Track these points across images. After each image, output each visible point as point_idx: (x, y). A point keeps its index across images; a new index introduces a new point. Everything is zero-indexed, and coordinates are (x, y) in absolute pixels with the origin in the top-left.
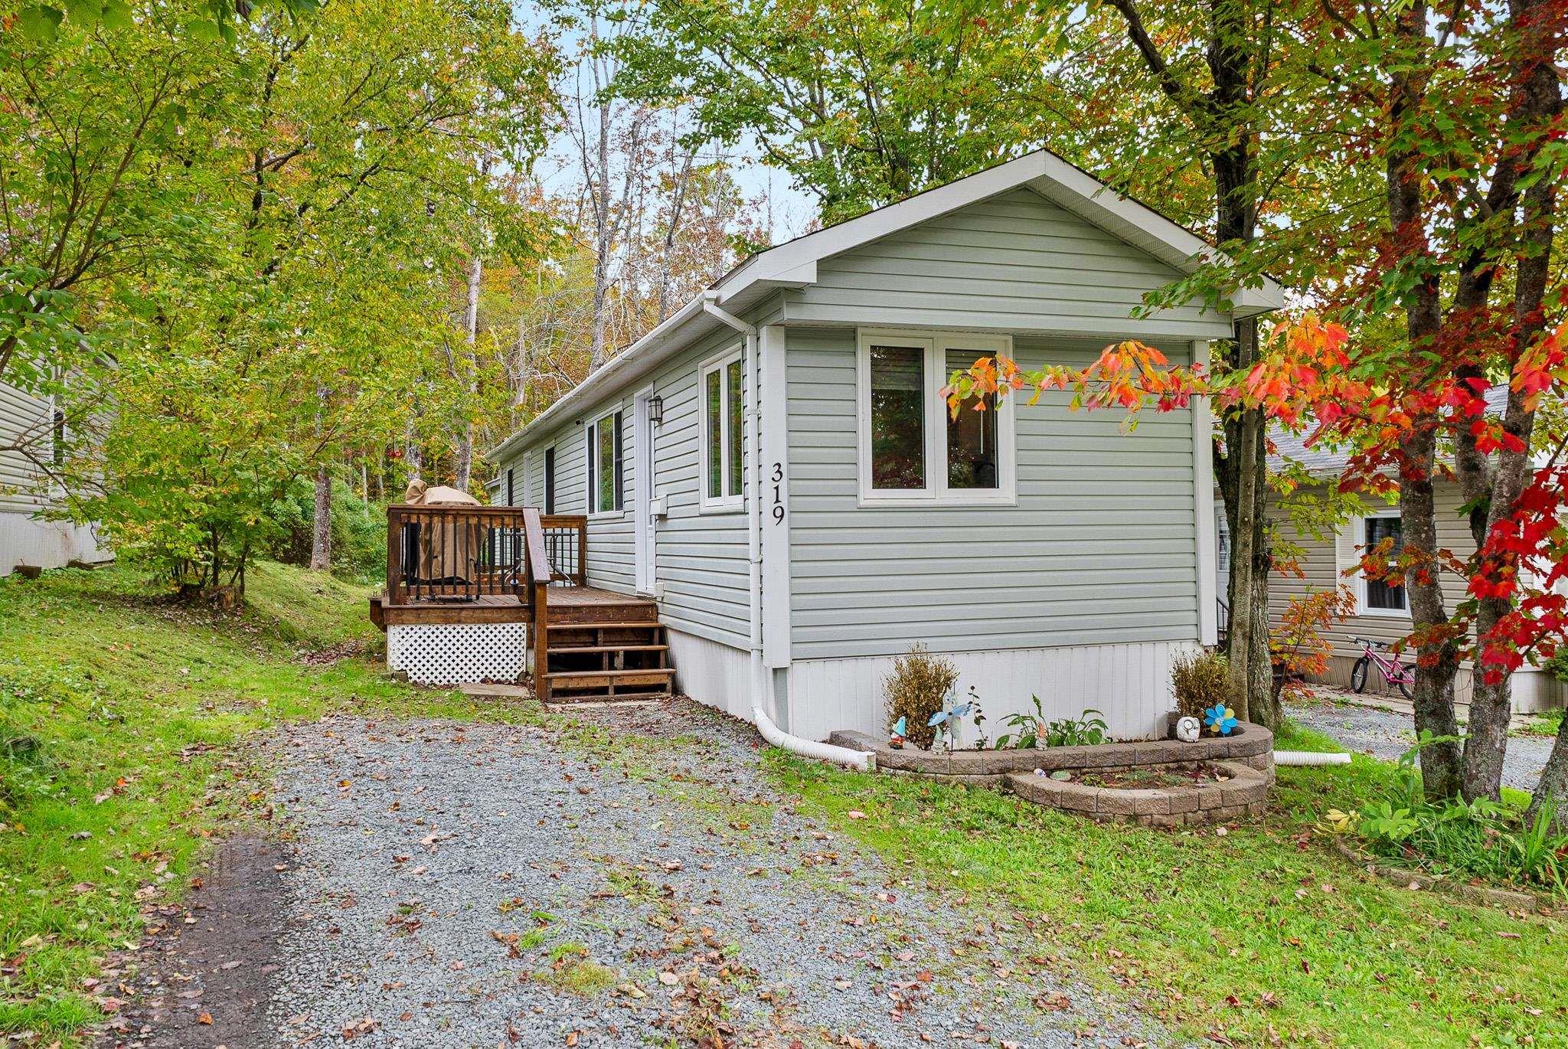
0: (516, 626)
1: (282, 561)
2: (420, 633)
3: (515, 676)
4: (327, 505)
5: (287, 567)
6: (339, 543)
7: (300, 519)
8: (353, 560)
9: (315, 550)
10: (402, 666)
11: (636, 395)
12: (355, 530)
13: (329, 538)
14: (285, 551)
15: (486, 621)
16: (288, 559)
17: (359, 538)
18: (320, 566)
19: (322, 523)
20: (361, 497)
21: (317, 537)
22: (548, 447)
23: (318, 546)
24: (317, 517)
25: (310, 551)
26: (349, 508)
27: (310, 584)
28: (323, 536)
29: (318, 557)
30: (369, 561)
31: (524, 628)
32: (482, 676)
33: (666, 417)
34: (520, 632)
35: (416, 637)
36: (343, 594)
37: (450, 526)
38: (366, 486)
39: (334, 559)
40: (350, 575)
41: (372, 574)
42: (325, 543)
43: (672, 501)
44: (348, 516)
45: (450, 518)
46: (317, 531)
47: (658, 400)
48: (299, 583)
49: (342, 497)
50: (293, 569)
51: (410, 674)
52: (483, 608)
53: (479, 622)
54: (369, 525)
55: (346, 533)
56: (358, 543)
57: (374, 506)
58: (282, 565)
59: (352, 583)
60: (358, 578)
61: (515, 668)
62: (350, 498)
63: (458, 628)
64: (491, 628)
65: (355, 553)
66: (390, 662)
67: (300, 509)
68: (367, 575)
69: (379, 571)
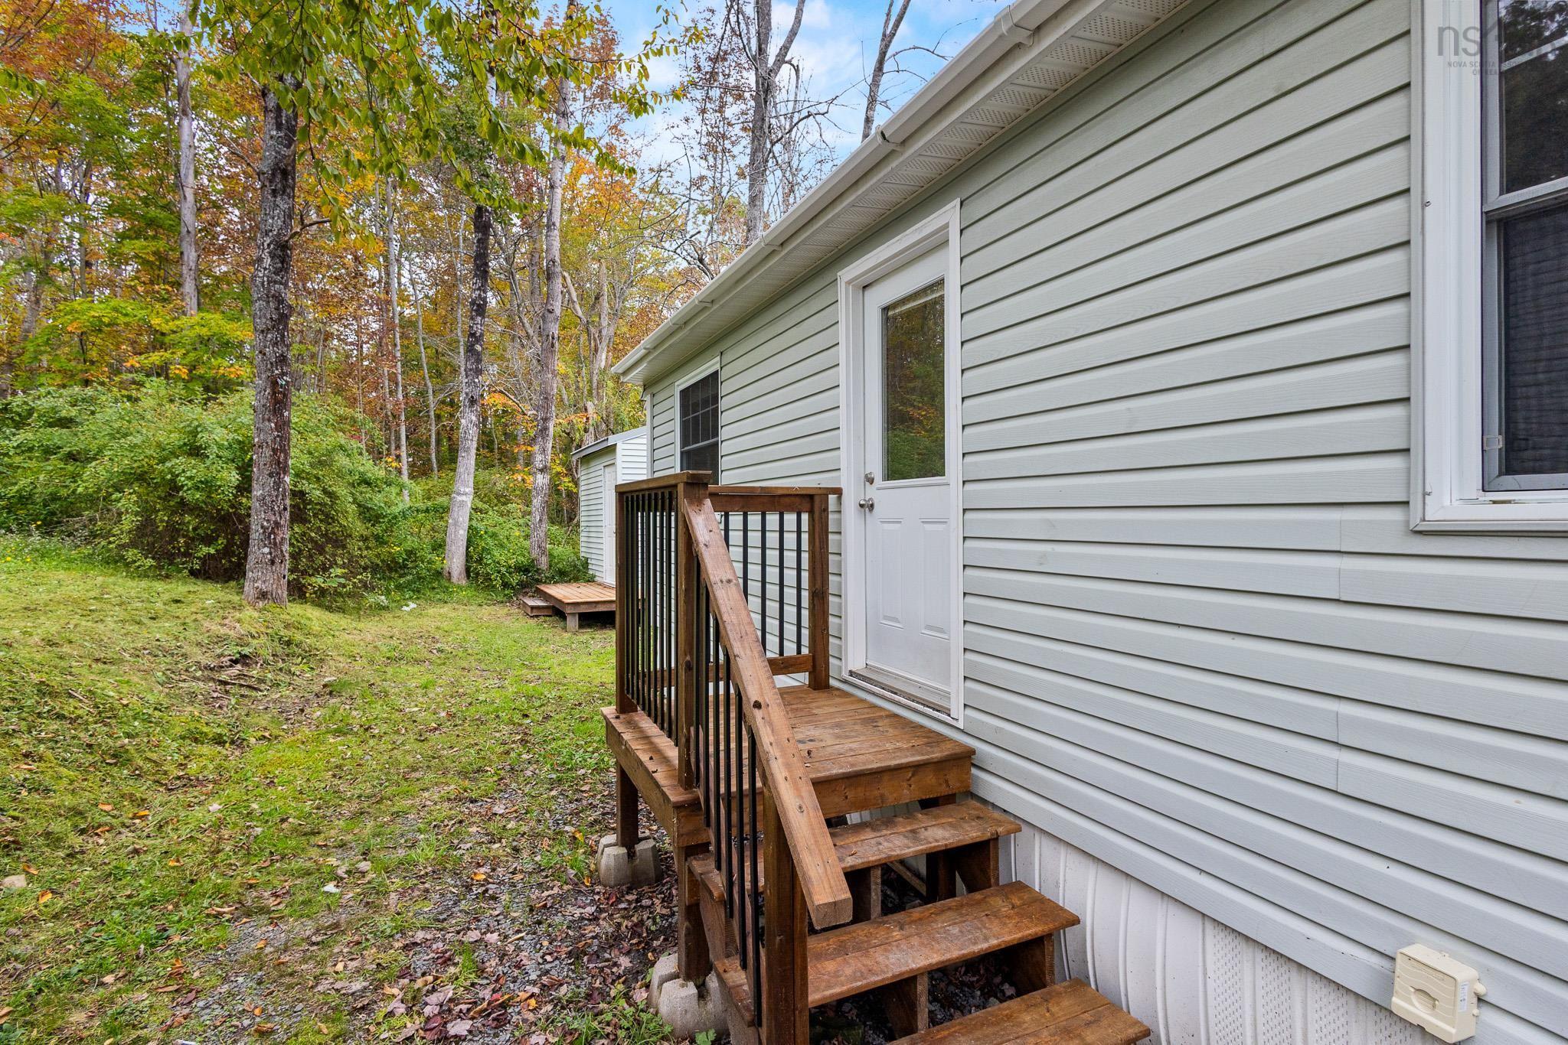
4: (279, 468)
9: (253, 556)
12: (372, 516)
17: (379, 530)
18: (263, 595)
19: (267, 507)
21: (256, 534)
23: (258, 551)
24: (257, 492)
25: (245, 557)
27: (221, 640)
28: (270, 533)
29: (259, 576)
30: (393, 568)
40: (353, 596)
42: (275, 545)
56: (377, 537)
59: (358, 610)
60: (371, 599)
68: (388, 592)
69: (410, 583)
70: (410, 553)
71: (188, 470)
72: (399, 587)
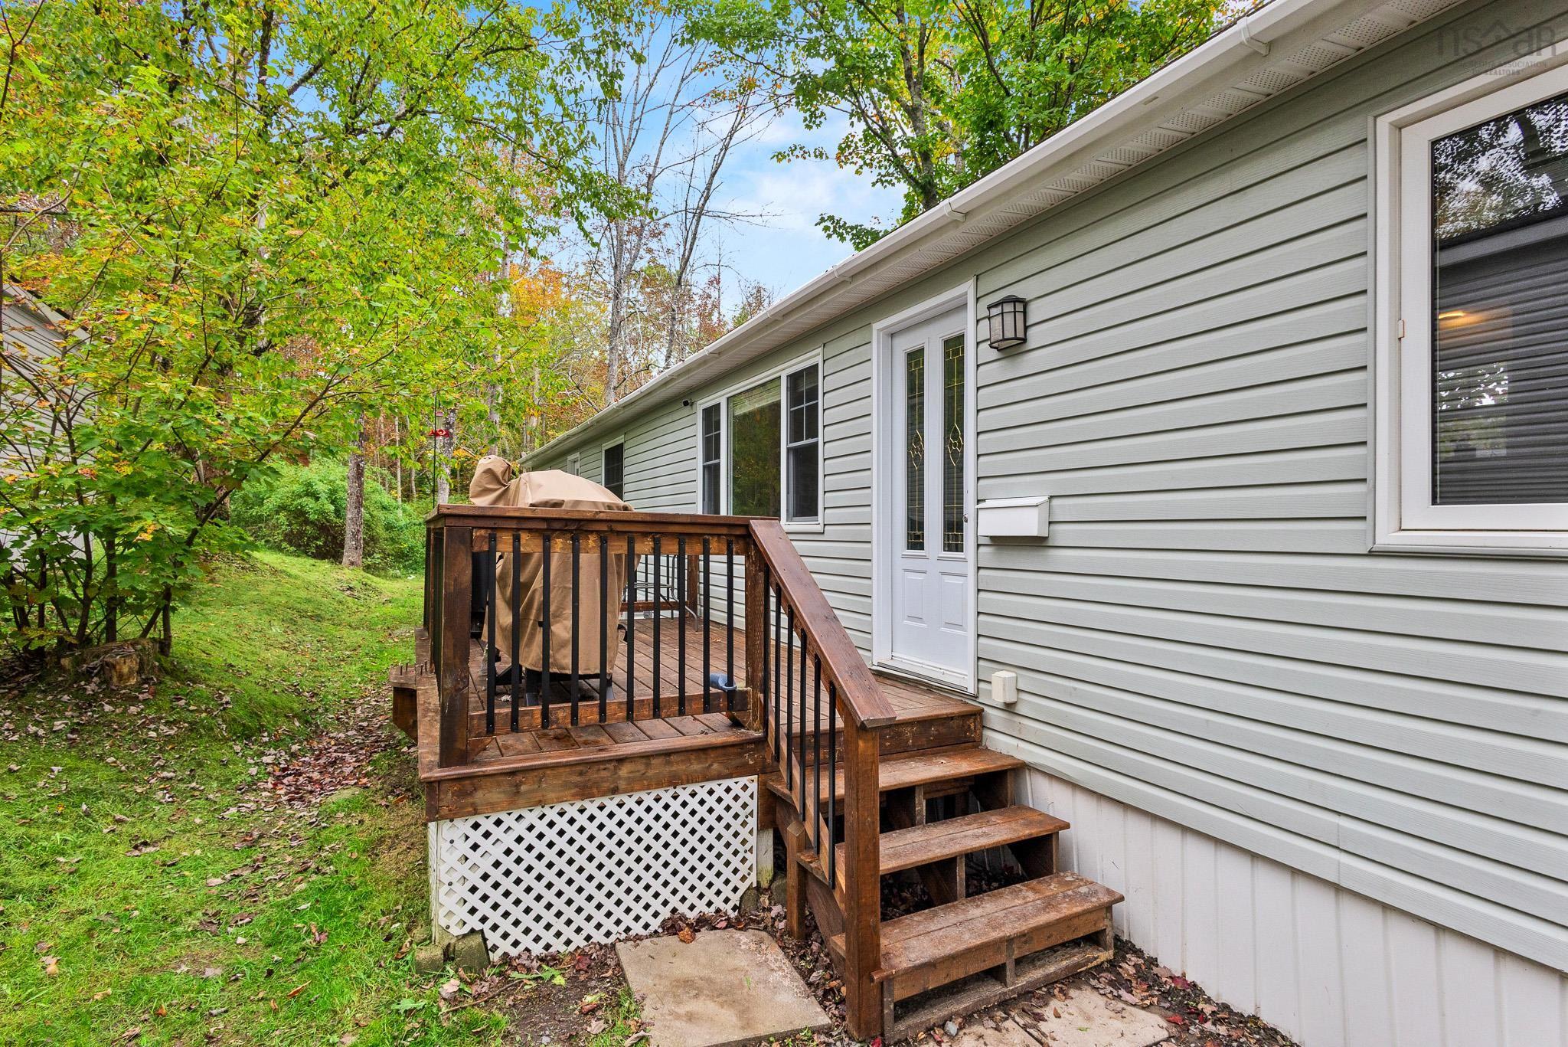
0: (736, 784)
1: (314, 556)
2: (520, 829)
3: (735, 899)
4: (359, 505)
5: (319, 562)
6: (372, 540)
7: (332, 517)
8: (386, 555)
9: (346, 547)
10: (474, 922)
11: (877, 326)
12: (389, 527)
13: (361, 535)
14: (318, 547)
15: (674, 781)
16: (320, 555)
17: (392, 535)
18: (352, 563)
19: (353, 521)
20: (395, 499)
21: (348, 535)
22: (609, 444)
23: (349, 543)
24: (349, 516)
25: (343, 547)
26: (384, 508)
27: (339, 581)
28: (355, 535)
29: (349, 555)
30: (401, 556)
31: (753, 787)
32: (665, 913)
33: (1035, 337)
34: (745, 797)
35: (509, 841)
36: (375, 590)
37: (589, 560)
38: (400, 489)
39: (368, 554)
40: (383, 569)
41: (405, 567)
42: (357, 541)
43: (1064, 509)
44: (380, 514)
45: (592, 541)
46: (349, 529)
47: (1021, 304)
48: (328, 580)
49: (376, 497)
50: (325, 565)
51: (493, 938)
52: (667, 754)
53: (659, 785)
54: (402, 523)
55: (380, 531)
56: (392, 539)
57: (408, 507)
58: (312, 561)
59: (386, 577)
60: (391, 572)
61: (735, 880)
62: (385, 498)
63: (611, 805)
64: (684, 795)
65: (389, 548)
66: (440, 918)
67: (332, 508)
68: (399, 569)
69: (411, 565)
70: (411, 548)
71: (309, 503)
72: (404, 567)
